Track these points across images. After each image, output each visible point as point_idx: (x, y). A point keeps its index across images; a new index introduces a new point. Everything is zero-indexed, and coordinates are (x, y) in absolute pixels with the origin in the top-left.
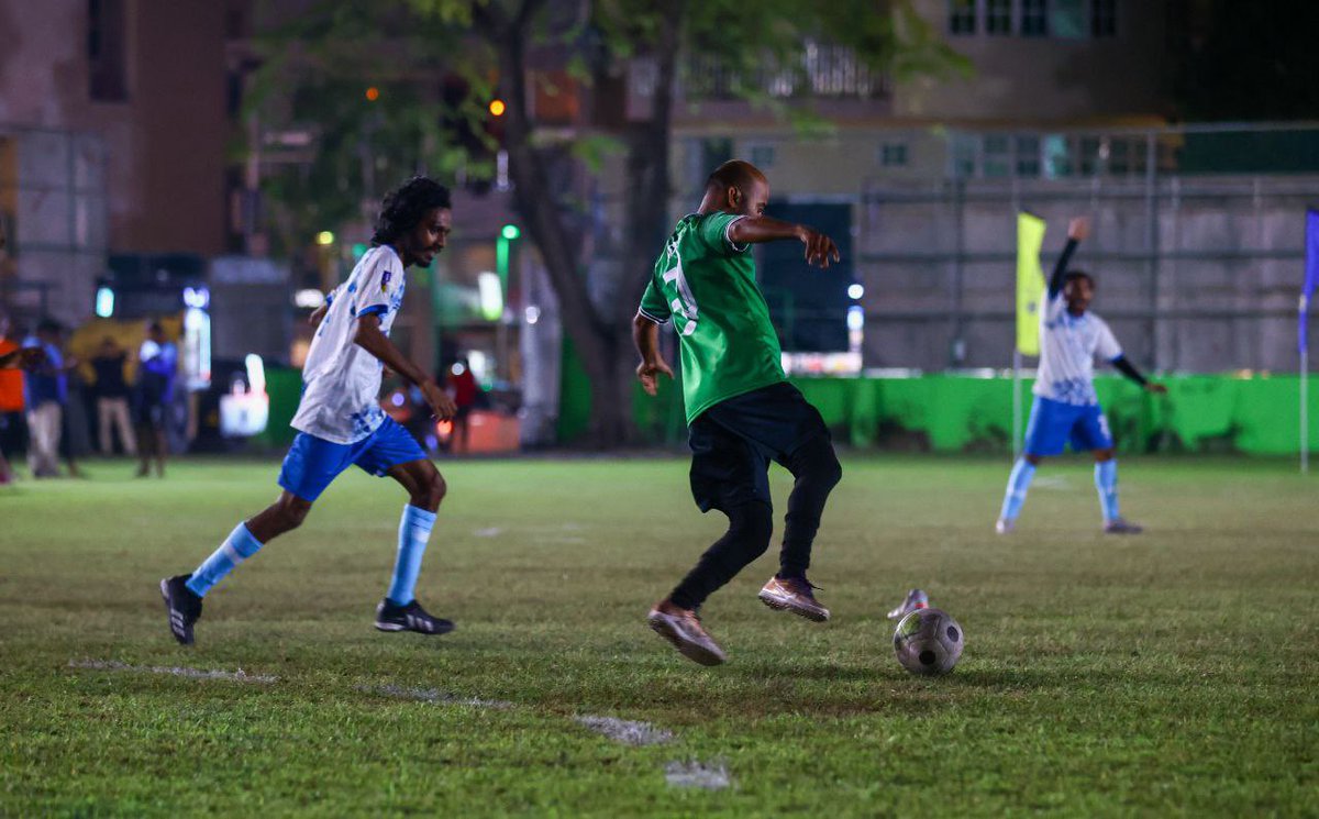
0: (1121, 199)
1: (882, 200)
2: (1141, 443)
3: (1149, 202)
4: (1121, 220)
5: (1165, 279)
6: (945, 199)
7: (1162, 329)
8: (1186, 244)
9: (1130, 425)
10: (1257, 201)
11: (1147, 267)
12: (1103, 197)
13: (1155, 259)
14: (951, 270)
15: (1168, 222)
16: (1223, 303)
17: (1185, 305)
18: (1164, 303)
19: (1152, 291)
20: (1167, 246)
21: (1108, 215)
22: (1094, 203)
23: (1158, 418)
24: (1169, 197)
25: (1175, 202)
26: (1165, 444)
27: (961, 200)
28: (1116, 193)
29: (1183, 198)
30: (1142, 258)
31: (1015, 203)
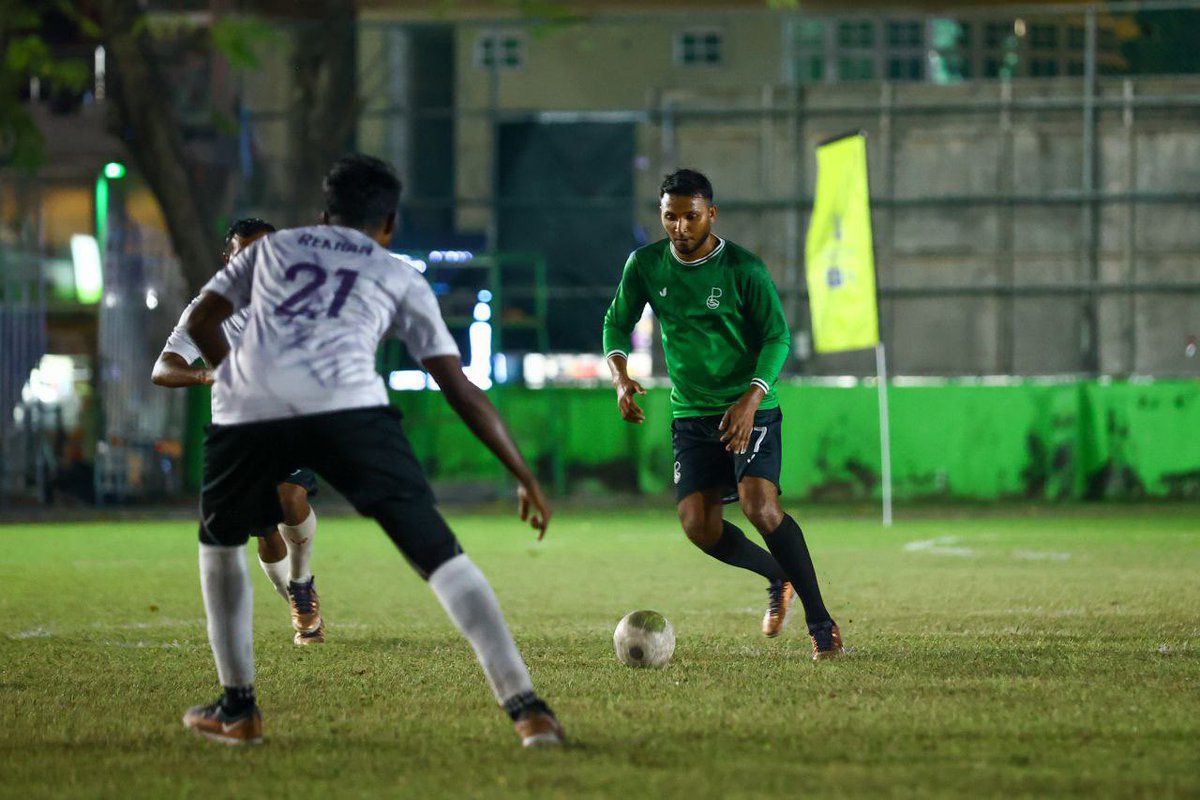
0: (1045, 113)
1: (679, 118)
2: (1078, 487)
3: (1088, 115)
4: (1045, 147)
5: (1110, 238)
6: (778, 116)
7: (1109, 312)
8: (1144, 184)
9: (1061, 458)
11: (1086, 213)
12: (1017, 111)
13: (1097, 203)
15: (1115, 149)
17: (1142, 276)
18: (1112, 273)
19: (1094, 253)
20: (1114, 187)
21: (1025, 140)
22: (1005, 118)
23: (1103, 451)
24: (1119, 109)
25: (1128, 116)
26: (1113, 487)
27: (802, 116)
28: (1036, 100)
29: (1138, 110)
30: (1078, 203)
31: (884, 121)
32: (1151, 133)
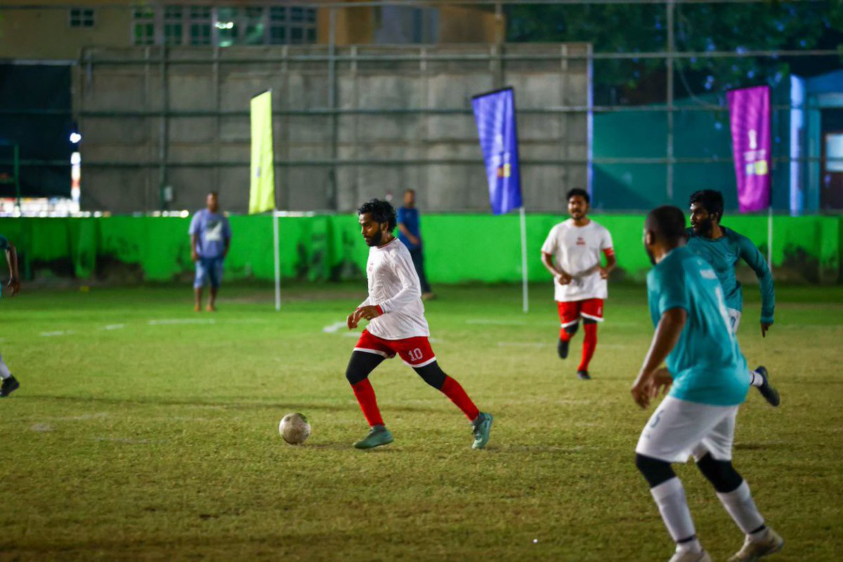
0: (307, 64)
1: (95, 65)
2: (327, 274)
3: (331, 65)
4: (307, 84)
5: (344, 134)
6: (154, 64)
7: (342, 175)
8: (363, 104)
9: (317, 258)
10: (423, 65)
11: (330, 120)
12: (291, 63)
13: (336, 115)
14: (159, 124)
15: (347, 85)
16: (395, 154)
17: (362, 156)
18: (345, 154)
19: (334, 142)
20: (346, 107)
21: (295, 79)
22: (284, 66)
23: (340, 254)
24: (349, 61)
25: (354, 66)
26: (346, 274)
27: (167, 64)
28: (302, 57)
29: (359, 62)
30: (325, 115)
31: (215, 66)
32: (367, 76)
